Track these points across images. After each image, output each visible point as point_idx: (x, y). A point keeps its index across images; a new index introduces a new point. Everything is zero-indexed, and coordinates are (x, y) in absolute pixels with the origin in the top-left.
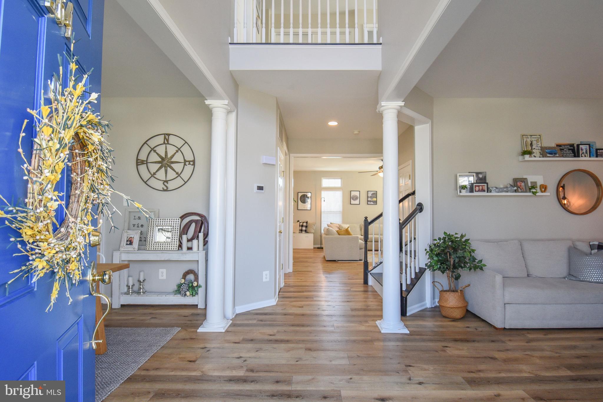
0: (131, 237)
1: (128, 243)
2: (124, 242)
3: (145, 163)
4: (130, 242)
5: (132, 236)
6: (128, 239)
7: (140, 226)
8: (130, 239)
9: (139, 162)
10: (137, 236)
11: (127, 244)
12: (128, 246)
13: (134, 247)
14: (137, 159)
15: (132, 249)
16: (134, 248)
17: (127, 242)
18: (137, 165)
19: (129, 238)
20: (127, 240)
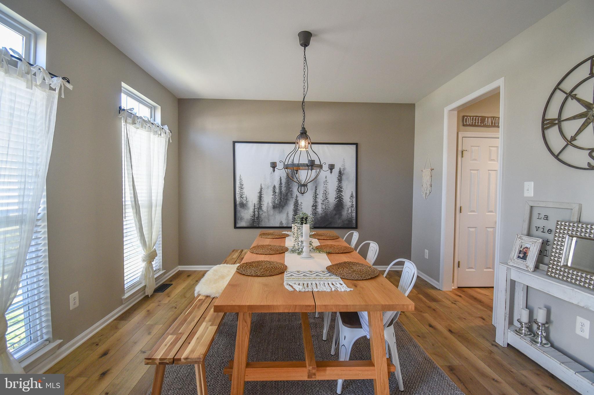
0: (527, 248)
1: (521, 255)
2: (515, 253)
3: (557, 123)
4: (523, 255)
5: (528, 246)
6: (521, 249)
7: (546, 230)
8: (524, 250)
9: (547, 124)
10: (535, 247)
11: (519, 257)
12: (520, 261)
13: (527, 265)
14: (544, 119)
15: (525, 267)
16: (527, 267)
17: (520, 253)
18: (544, 129)
19: (524, 248)
20: (520, 251)
